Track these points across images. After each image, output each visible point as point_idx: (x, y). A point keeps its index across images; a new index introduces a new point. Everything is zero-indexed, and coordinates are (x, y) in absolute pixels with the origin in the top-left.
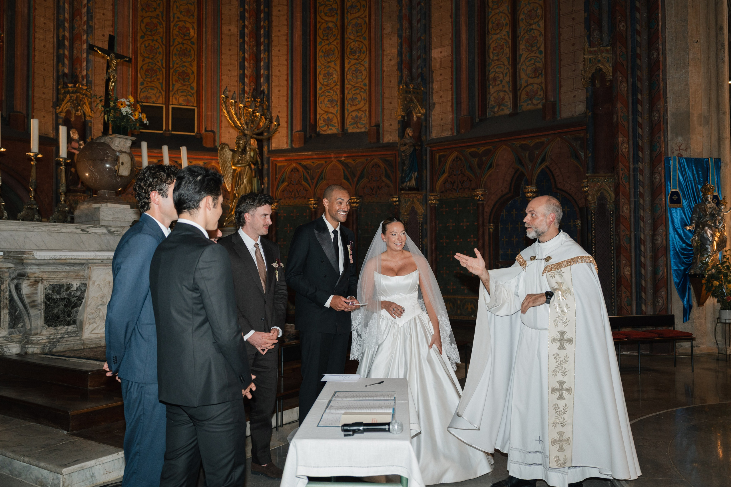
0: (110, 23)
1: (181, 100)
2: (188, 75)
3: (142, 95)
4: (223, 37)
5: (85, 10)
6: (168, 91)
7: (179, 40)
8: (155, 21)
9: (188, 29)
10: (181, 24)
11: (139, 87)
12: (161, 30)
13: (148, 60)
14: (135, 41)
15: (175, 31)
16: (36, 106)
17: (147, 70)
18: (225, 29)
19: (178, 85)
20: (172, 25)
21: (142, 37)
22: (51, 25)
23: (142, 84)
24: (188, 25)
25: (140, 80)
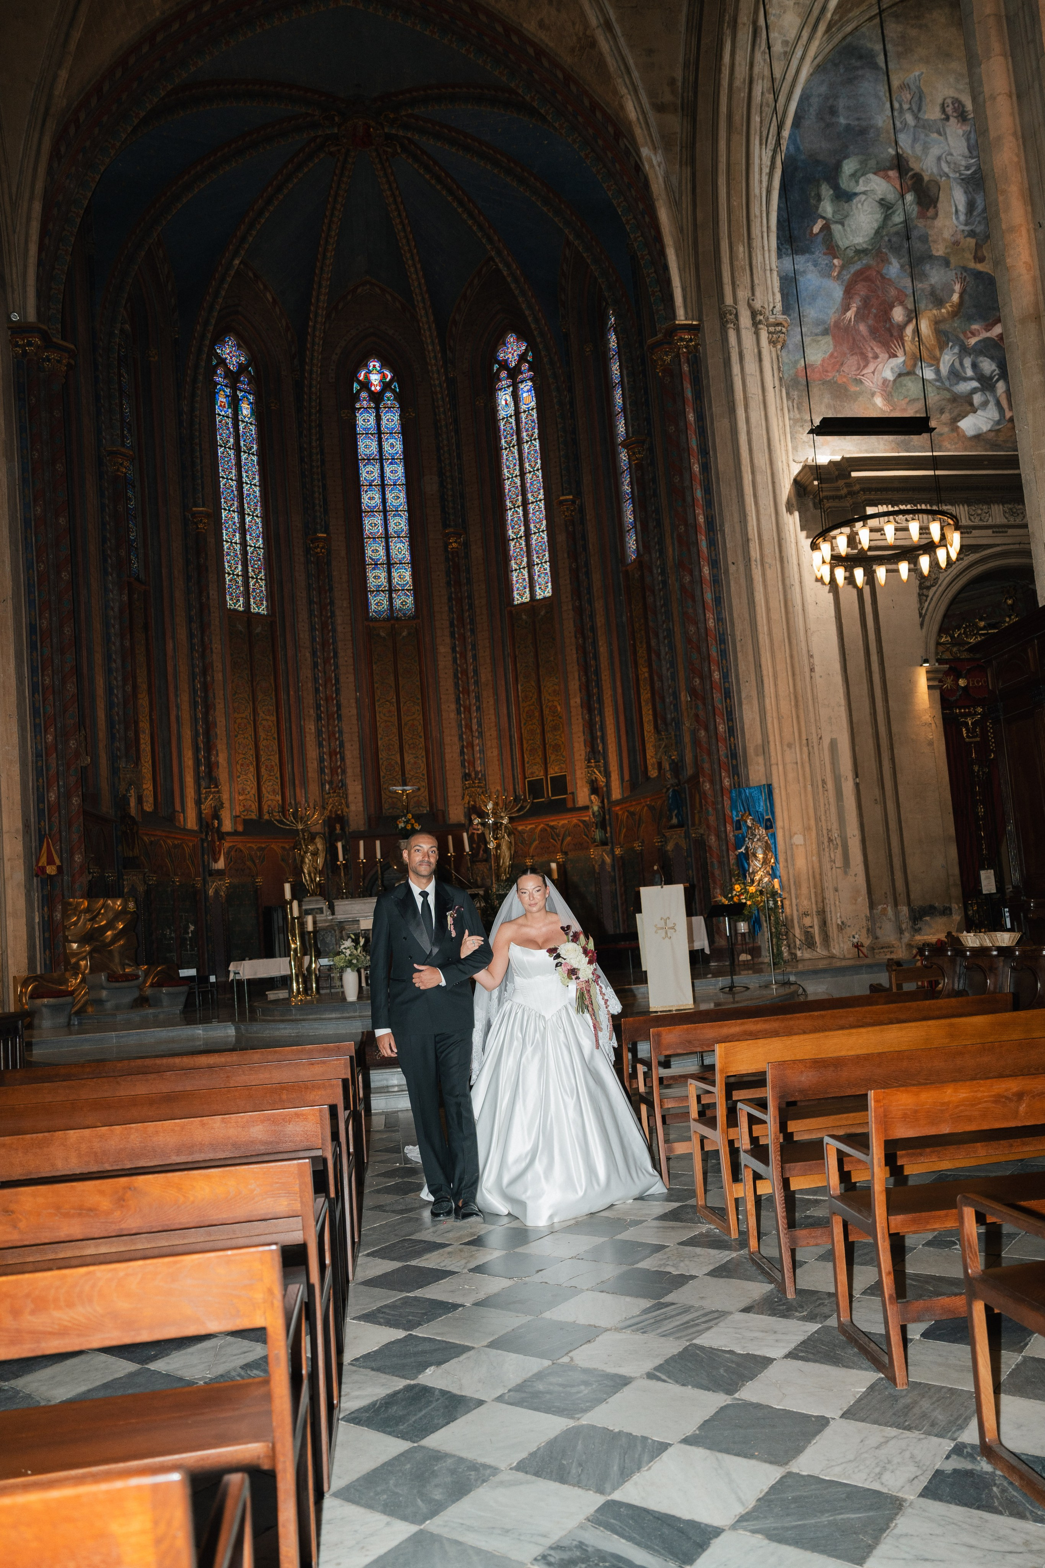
0: (493, 724)
1: (556, 769)
2: (559, 746)
3: (530, 771)
4: (572, 709)
5: (475, 721)
6: (546, 763)
7: (550, 718)
8: (532, 707)
9: (556, 707)
10: (550, 704)
11: (527, 765)
12: (537, 714)
13: (530, 742)
14: (520, 728)
15: (546, 712)
16: (450, 803)
17: (531, 751)
18: (572, 703)
19: (553, 757)
20: (544, 707)
21: (525, 724)
22: (456, 739)
23: (528, 763)
24: (556, 703)
25: (526, 759)
